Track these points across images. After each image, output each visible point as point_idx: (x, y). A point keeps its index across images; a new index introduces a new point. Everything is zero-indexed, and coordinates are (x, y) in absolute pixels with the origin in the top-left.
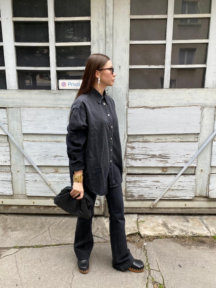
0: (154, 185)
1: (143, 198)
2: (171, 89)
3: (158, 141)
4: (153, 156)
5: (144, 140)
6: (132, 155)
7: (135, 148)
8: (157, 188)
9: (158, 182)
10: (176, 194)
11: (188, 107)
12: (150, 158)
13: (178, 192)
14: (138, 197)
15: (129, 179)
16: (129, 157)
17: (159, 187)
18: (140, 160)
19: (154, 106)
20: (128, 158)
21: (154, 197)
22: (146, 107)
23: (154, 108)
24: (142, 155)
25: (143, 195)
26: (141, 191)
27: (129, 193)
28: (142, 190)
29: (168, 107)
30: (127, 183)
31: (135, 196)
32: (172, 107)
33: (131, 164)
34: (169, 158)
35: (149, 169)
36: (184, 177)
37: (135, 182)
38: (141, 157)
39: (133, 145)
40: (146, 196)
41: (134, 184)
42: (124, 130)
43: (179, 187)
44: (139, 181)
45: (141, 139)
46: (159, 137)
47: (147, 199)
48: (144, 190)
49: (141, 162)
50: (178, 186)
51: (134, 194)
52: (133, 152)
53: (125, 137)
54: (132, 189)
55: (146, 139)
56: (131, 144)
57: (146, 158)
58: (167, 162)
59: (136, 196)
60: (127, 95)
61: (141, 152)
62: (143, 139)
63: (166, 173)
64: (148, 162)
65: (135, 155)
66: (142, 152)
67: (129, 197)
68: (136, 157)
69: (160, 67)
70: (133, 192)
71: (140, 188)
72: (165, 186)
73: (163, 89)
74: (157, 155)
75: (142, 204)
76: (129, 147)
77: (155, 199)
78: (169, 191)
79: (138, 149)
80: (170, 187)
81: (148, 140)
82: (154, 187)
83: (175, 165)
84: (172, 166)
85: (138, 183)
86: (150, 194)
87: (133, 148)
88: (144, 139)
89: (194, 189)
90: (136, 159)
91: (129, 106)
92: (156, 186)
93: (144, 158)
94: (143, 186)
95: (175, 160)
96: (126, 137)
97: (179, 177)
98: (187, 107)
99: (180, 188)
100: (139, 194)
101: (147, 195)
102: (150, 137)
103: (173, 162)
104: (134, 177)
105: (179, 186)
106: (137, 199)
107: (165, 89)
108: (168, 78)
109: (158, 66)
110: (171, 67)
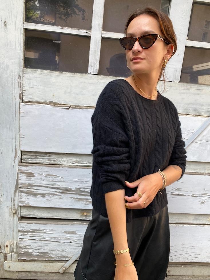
0: (66, 239)
1: (48, 258)
2: (102, 76)
3: (76, 164)
4: (67, 191)
5: (52, 162)
6: (29, 187)
7: (35, 175)
8: (70, 242)
9: (73, 233)
12: (60, 194)
14: (38, 256)
15: (23, 227)
16: (23, 189)
17: (74, 241)
18: (43, 195)
19: (69, 104)
20: (22, 192)
21: (66, 257)
22: (55, 104)
23: (69, 107)
24: (47, 187)
25: (48, 253)
26: (43, 247)
27: (23, 250)
28: (46, 245)
30: (20, 234)
31: (33, 255)
33: (26, 203)
35: (59, 211)
37: (34, 231)
38: (45, 191)
39: (31, 169)
40: (53, 255)
41: (33, 234)
42: (14, 141)
44: (40, 231)
45: (46, 160)
46: (78, 159)
47: (55, 259)
48: (49, 245)
49: (44, 199)
51: (31, 251)
52: (30, 182)
53: (16, 154)
54: (29, 244)
55: (55, 160)
56: (28, 168)
57: (53, 193)
59: (36, 254)
60: (19, 77)
61: (45, 183)
62: (49, 160)
63: (88, 219)
64: (57, 200)
65: (33, 187)
66: (47, 183)
67: (22, 255)
68: (36, 191)
69: (82, 32)
70: (29, 247)
71: (42, 242)
73: (87, 75)
74: (73, 189)
75: (45, 266)
76: (23, 173)
77: (67, 259)
79: (40, 177)
81: (59, 163)
82: (65, 241)
85: (39, 234)
86: (58, 252)
87: (30, 175)
88: (51, 160)
90: (35, 195)
91: (24, 100)
92: (69, 239)
93: (51, 192)
94: (47, 239)
96: (19, 154)
100: (40, 251)
101: (54, 252)
102: (63, 157)
104: (32, 223)
106: (36, 259)
107: (90, 74)
108: (96, 55)
109: (78, 30)
110: (103, 36)
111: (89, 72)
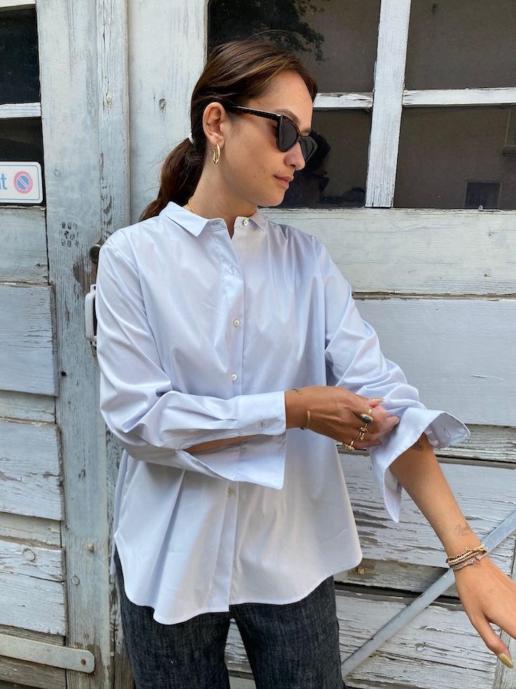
2: (403, 210)
10: (407, 674)
11: (484, 301)
13: (418, 668)
29: (384, 295)
31: (232, 659)
32: (402, 296)
34: (380, 522)
36: (449, 613)
43: (420, 649)
50: (418, 645)
58: (374, 542)
63: (367, 584)
69: (351, 100)
72: (358, 638)
73: (361, 211)
78: (377, 661)
80: (381, 647)
83: (405, 554)
84: (394, 557)
89: (493, 669)
95: (411, 535)
97: (422, 611)
98: (477, 301)
99: (429, 654)
103: (401, 546)
105: (424, 645)
107: (372, 208)
108: (387, 156)
109: (339, 96)
110: (405, 102)
111: (368, 203)
